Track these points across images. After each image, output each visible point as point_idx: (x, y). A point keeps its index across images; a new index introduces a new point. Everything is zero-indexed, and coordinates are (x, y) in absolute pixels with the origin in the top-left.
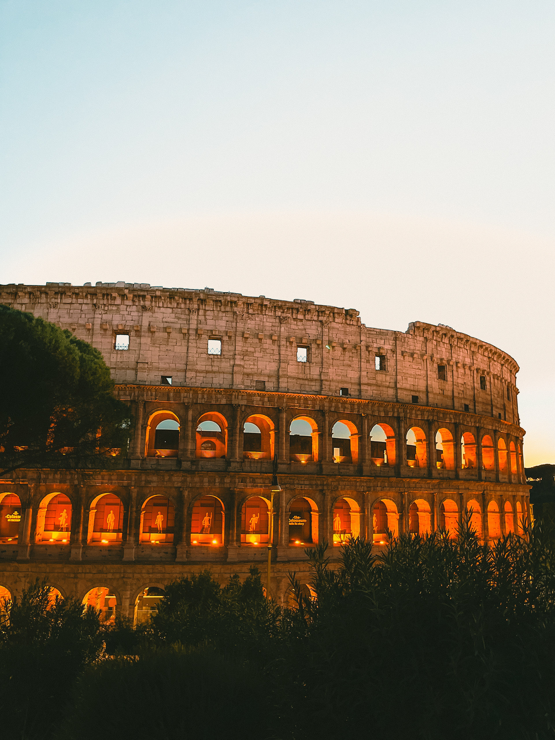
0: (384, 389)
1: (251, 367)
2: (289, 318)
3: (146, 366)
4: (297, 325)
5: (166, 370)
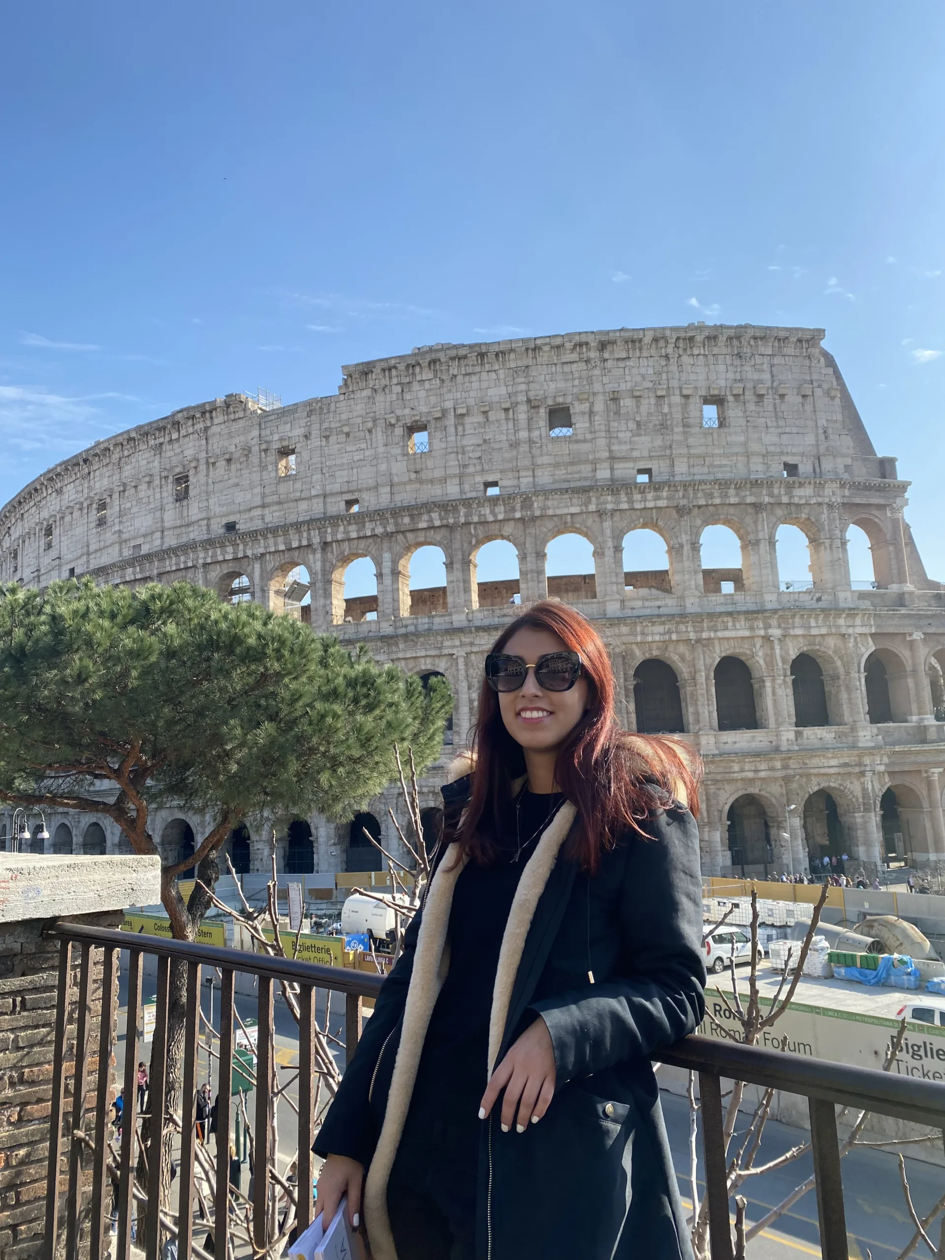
0: (292, 505)
2: (161, 444)
3: (57, 562)
4: (173, 450)
5: (70, 562)
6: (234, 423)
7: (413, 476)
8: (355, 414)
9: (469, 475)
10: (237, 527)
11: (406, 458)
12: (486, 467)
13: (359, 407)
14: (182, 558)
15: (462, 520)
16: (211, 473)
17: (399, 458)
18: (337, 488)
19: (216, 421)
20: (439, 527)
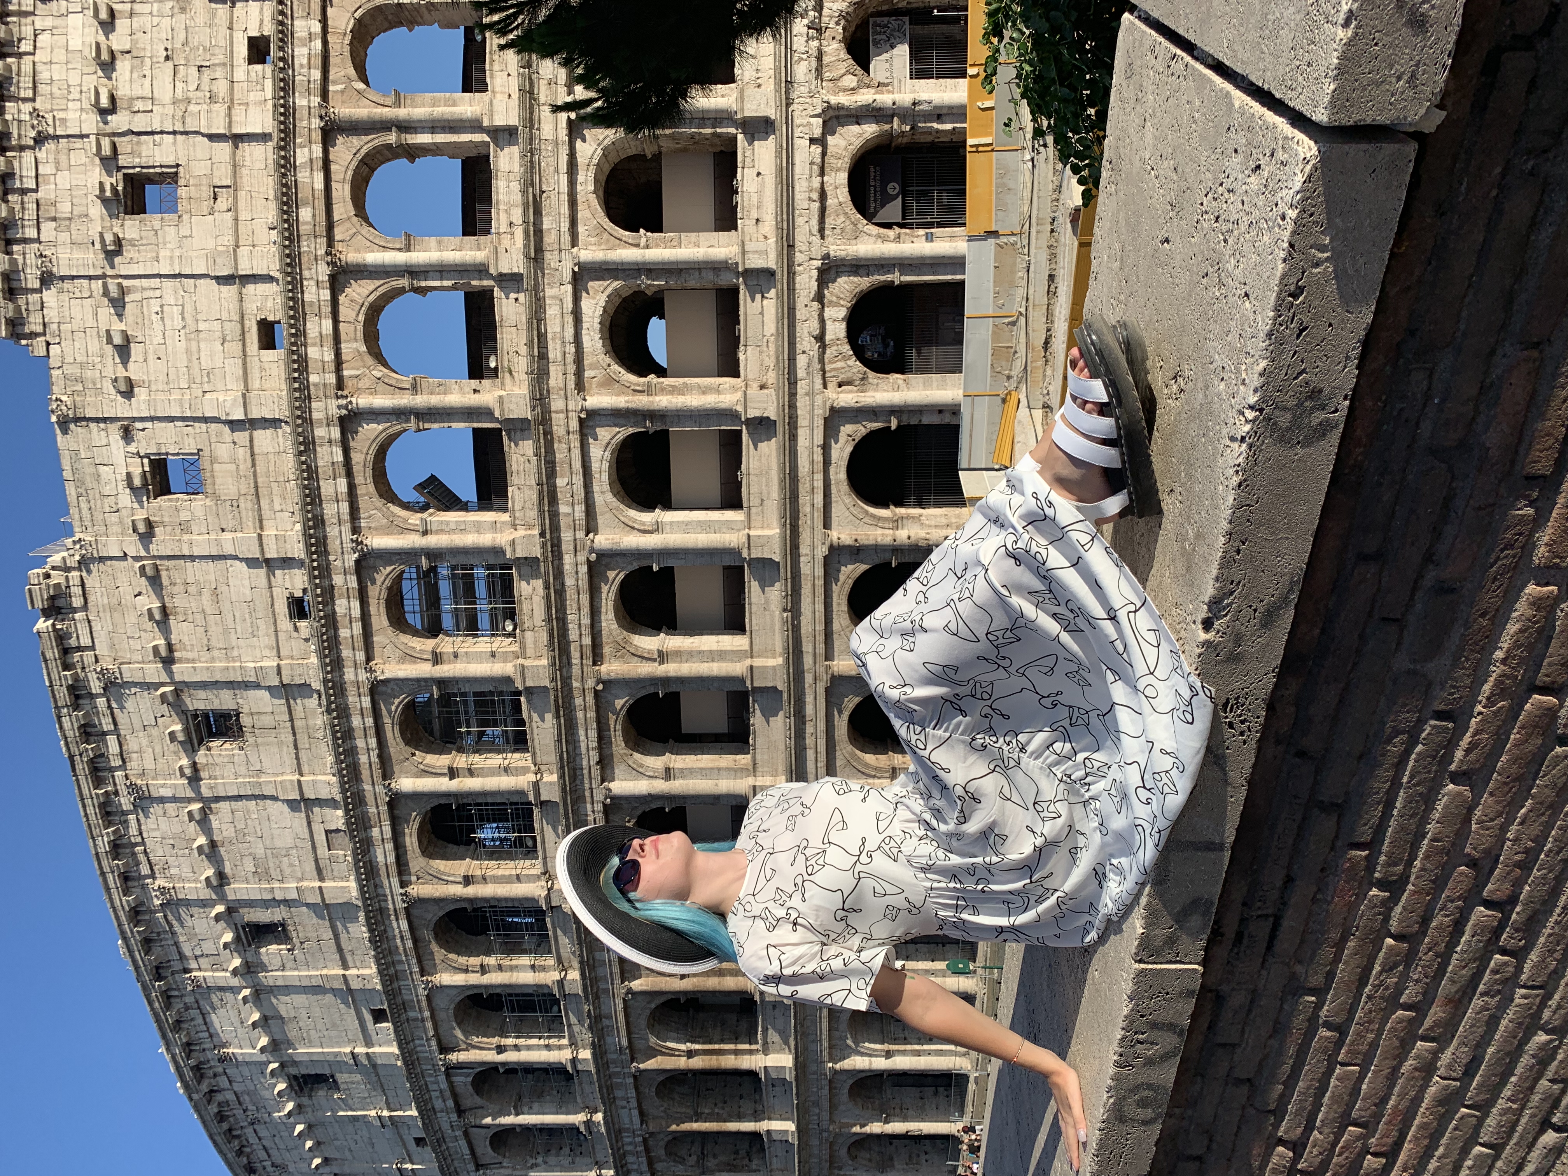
0: (261, 467)
1: (297, 863)
2: (127, 778)
4: (141, 753)
6: (91, 599)
7: (223, 203)
8: (91, 323)
9: (232, 89)
10: (298, 594)
11: (185, 217)
12: (219, 58)
13: (76, 312)
14: (356, 721)
15: (316, 100)
16: (190, 655)
17: (185, 231)
18: (234, 367)
19: (85, 641)
20: (326, 152)
